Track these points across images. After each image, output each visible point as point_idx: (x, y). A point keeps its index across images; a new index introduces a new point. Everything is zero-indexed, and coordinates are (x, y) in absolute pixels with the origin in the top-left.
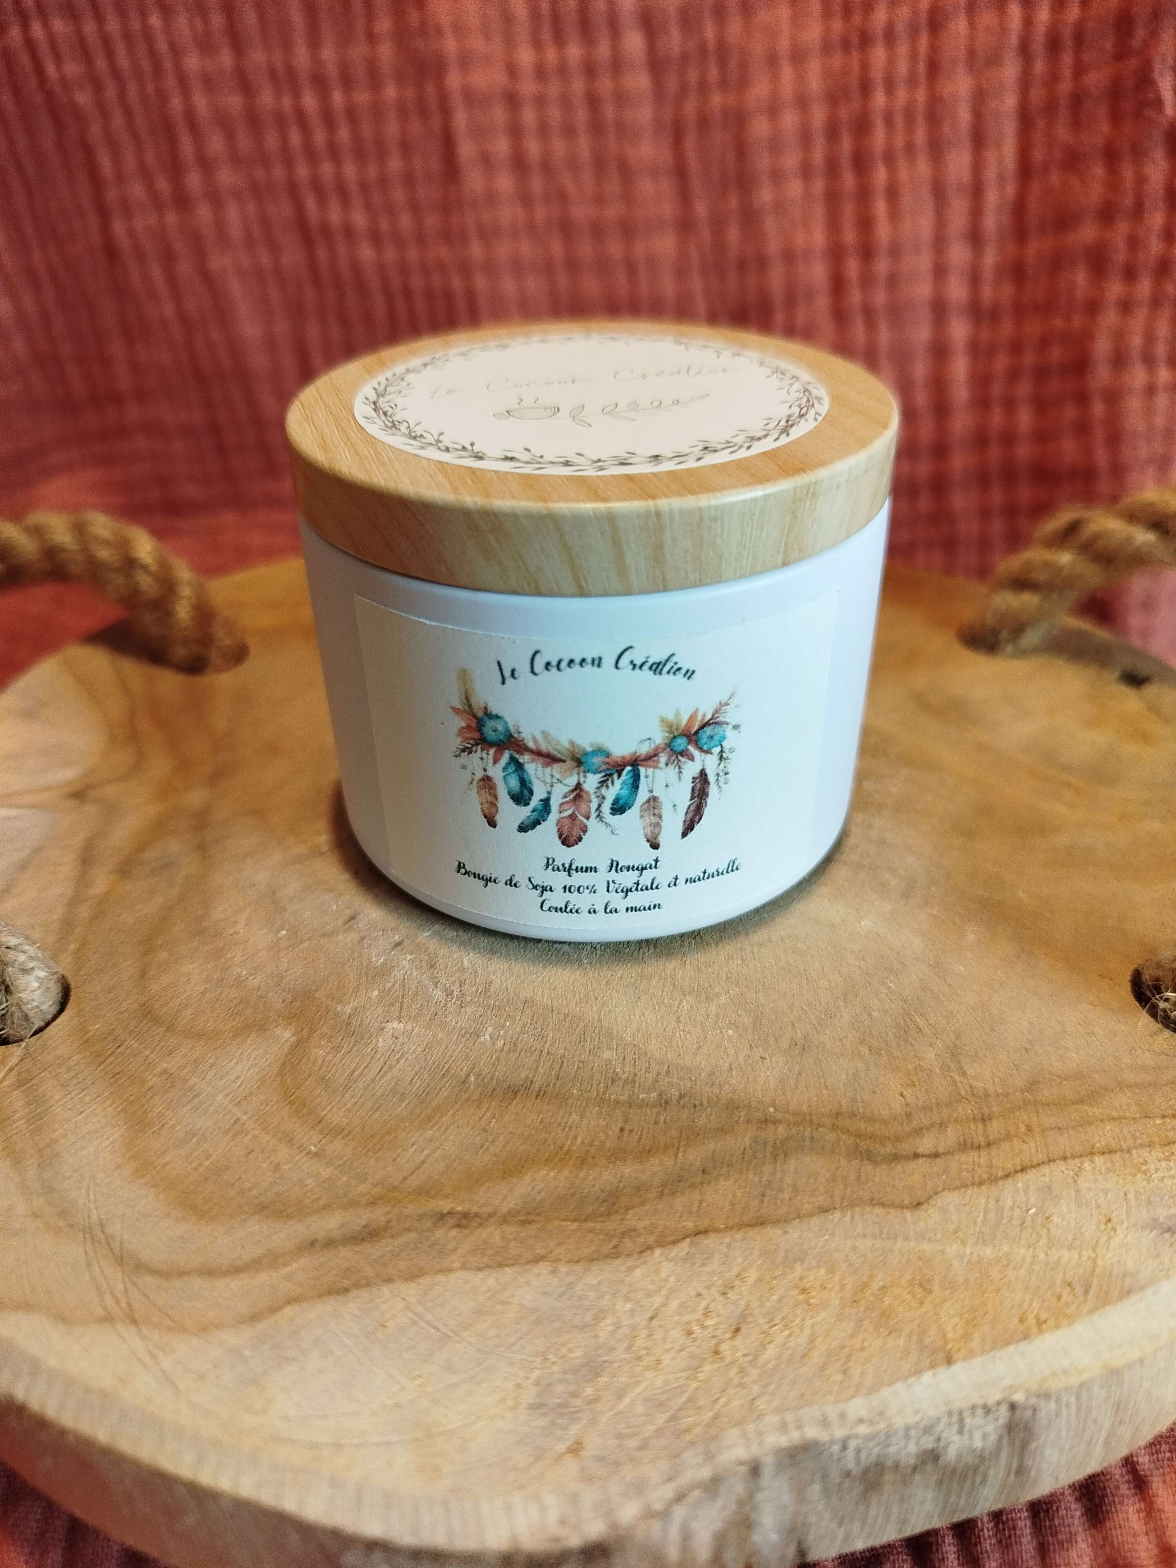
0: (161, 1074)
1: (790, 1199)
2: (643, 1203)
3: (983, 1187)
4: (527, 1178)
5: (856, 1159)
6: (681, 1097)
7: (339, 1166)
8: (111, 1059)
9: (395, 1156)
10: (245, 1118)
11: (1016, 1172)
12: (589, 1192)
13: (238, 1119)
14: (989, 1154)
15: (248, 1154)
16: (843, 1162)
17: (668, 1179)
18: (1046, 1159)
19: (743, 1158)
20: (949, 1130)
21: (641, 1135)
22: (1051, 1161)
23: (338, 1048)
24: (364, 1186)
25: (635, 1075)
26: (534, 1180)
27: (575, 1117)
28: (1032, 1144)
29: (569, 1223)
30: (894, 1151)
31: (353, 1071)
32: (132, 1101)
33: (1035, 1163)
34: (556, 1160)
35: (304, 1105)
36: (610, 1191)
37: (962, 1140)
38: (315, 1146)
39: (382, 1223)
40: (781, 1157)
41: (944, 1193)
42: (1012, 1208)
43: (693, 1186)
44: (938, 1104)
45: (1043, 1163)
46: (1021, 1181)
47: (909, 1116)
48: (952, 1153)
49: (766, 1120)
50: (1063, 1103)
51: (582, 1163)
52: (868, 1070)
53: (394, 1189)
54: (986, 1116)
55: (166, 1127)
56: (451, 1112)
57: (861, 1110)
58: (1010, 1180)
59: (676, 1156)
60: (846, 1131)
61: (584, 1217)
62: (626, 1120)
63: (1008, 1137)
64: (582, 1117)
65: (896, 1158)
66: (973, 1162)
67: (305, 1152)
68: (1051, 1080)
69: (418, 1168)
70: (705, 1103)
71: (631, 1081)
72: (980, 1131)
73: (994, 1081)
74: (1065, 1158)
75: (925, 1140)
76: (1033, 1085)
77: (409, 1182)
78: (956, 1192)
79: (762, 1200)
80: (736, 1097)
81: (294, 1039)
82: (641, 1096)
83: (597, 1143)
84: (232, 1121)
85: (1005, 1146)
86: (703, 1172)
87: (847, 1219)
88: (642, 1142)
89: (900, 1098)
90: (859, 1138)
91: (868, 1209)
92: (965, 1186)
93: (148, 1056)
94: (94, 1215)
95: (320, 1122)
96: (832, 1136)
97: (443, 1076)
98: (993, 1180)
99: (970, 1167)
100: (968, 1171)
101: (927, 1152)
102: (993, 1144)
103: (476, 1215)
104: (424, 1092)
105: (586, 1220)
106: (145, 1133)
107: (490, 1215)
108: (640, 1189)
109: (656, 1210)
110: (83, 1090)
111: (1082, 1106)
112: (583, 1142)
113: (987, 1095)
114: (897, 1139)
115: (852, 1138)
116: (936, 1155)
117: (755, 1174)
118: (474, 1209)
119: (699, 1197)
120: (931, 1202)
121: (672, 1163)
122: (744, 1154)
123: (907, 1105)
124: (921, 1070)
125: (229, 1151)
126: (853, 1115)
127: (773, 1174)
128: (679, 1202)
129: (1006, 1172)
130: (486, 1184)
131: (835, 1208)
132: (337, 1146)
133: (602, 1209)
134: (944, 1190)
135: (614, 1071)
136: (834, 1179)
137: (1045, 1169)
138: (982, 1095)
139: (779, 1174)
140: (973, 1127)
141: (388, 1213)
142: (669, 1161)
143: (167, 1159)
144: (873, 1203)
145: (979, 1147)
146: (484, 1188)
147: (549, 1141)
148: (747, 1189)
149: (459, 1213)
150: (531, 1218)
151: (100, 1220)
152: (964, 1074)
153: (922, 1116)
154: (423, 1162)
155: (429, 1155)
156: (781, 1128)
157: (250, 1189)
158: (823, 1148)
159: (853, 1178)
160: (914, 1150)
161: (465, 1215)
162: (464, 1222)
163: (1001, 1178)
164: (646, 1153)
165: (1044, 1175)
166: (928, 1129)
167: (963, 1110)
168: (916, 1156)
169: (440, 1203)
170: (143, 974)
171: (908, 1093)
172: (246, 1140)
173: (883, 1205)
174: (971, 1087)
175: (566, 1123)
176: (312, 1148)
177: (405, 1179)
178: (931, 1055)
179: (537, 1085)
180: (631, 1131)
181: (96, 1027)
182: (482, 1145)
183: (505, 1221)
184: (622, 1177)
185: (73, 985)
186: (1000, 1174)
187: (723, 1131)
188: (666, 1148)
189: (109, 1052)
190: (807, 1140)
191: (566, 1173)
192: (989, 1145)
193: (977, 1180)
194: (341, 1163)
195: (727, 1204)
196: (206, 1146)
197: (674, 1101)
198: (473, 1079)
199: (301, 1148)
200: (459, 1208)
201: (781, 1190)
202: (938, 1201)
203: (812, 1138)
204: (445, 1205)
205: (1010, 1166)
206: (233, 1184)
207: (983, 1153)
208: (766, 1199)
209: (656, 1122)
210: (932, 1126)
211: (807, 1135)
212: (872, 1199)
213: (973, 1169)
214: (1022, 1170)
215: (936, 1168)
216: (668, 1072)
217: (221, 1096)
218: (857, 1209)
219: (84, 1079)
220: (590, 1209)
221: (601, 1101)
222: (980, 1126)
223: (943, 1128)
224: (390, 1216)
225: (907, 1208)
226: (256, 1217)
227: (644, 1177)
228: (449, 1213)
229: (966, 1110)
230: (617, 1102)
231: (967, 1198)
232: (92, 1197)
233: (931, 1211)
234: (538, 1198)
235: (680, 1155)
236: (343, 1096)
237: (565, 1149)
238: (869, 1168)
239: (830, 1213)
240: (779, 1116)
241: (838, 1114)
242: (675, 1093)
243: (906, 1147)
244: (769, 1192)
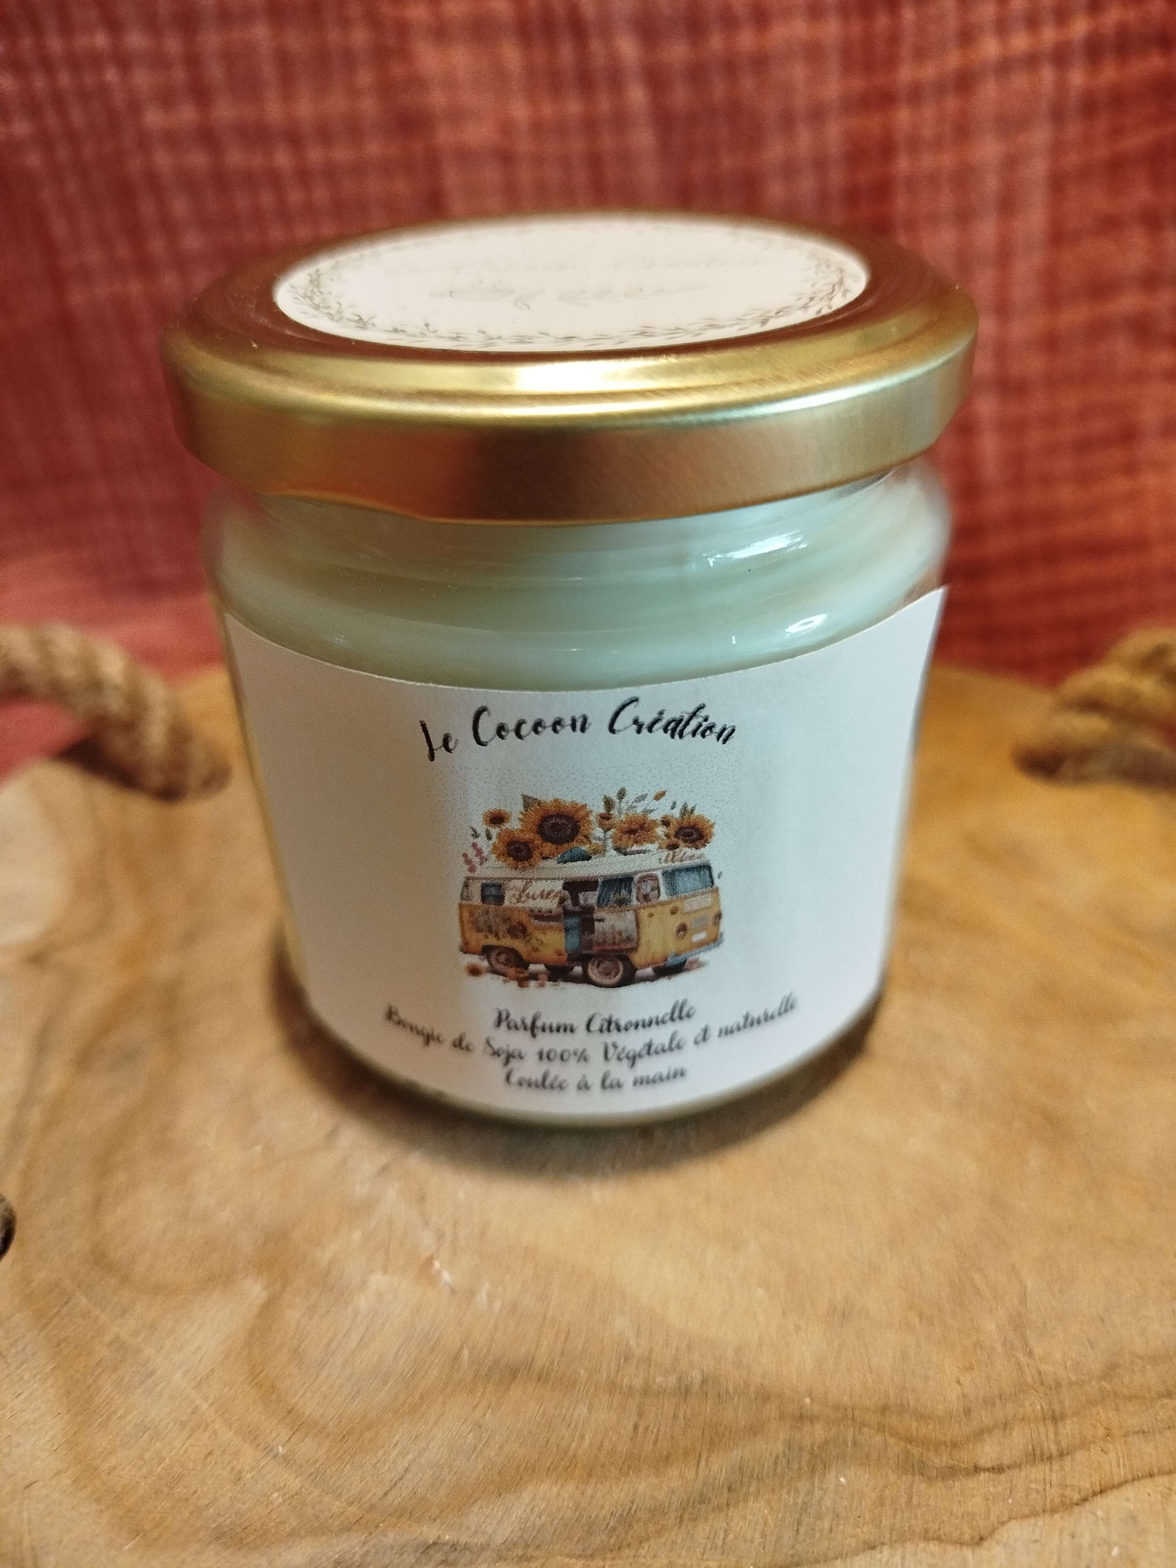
0: (111, 1343)
1: (831, 1530)
2: (659, 1533)
3: (1057, 1516)
4: (526, 1496)
5: (906, 1472)
6: (704, 1381)
7: (311, 1474)
8: (55, 1321)
9: (374, 1461)
10: (205, 1406)
11: (1095, 1494)
12: (597, 1516)
13: (196, 1408)
14: (1062, 1468)
15: (206, 1457)
16: (892, 1477)
17: (689, 1499)
18: (1130, 1477)
19: (775, 1469)
20: (1014, 1433)
21: (658, 1434)
22: (1135, 1479)
23: (312, 1310)
24: (337, 1503)
25: (651, 1351)
26: (533, 1499)
27: (583, 1410)
28: (1113, 1455)
29: (573, 1561)
30: (951, 1462)
31: (331, 1340)
32: (77, 1381)
33: (1116, 1483)
34: (560, 1469)
35: (273, 1387)
36: (622, 1515)
37: (1030, 1447)
38: (283, 1446)
39: (357, 1557)
40: (820, 1467)
41: (1011, 1524)
42: (1091, 1547)
43: (719, 1509)
44: (1001, 1397)
45: (1126, 1482)
46: (1101, 1505)
47: (967, 1412)
48: (1018, 1466)
49: (801, 1417)
50: (1147, 1395)
51: (590, 1475)
52: (918, 1346)
53: (372, 1508)
54: (1057, 1414)
55: (115, 1417)
56: (441, 1398)
57: (912, 1403)
58: (1088, 1505)
59: (698, 1465)
60: (896, 1434)
61: (590, 1551)
62: (640, 1415)
63: (1084, 1444)
64: (591, 1407)
65: (951, 1472)
66: (1045, 1479)
67: (272, 1455)
68: (1132, 1362)
69: (401, 1479)
70: (731, 1390)
71: (647, 1360)
72: (1052, 1435)
73: (1065, 1363)
74: (1151, 1475)
75: (987, 1449)
76: (1110, 1370)
77: (390, 1498)
78: (1025, 1523)
79: (797, 1530)
80: (766, 1382)
81: (264, 1295)
82: (657, 1380)
83: (606, 1445)
84: (189, 1411)
85: (1080, 1456)
86: (729, 1490)
87: (898, 1558)
88: (659, 1443)
89: (958, 1386)
90: (910, 1443)
91: (922, 1545)
92: (1034, 1514)
93: (98, 1317)
94: (26, 1543)
95: (290, 1412)
96: (878, 1439)
97: (433, 1349)
98: (1068, 1506)
99: (1040, 1488)
100: (1038, 1492)
101: (988, 1466)
102: (1068, 1454)
103: (466, 1547)
104: (410, 1370)
105: (592, 1556)
106: (90, 1426)
107: (483, 1548)
108: (657, 1512)
109: (674, 1542)
110: (22, 1364)
111: (1168, 1401)
112: (591, 1443)
113: (1058, 1385)
114: (955, 1445)
115: (902, 1444)
116: (998, 1470)
117: (788, 1493)
118: (464, 1539)
119: (725, 1525)
120: (997, 1536)
121: (694, 1476)
122: (776, 1463)
123: (965, 1396)
124: (981, 1348)
125: (186, 1452)
126: (902, 1409)
127: (810, 1493)
128: (702, 1531)
129: (1083, 1494)
130: (479, 1503)
131: (883, 1544)
132: (307, 1447)
133: (612, 1541)
134: (1010, 1519)
135: (627, 1345)
136: (881, 1501)
137: (1128, 1491)
138: (1052, 1384)
139: (818, 1493)
140: (1042, 1429)
141: (364, 1544)
142: (690, 1474)
143: (113, 1462)
144: (927, 1536)
145: (1050, 1458)
146: (476, 1509)
147: (552, 1440)
148: (780, 1515)
149: (446, 1544)
150: (530, 1551)
151: (33, 1548)
152: (1030, 1354)
153: (983, 1413)
154: (407, 1470)
155: (414, 1460)
156: (819, 1427)
157: (207, 1506)
158: (868, 1456)
159: (903, 1500)
160: (974, 1461)
161: (454, 1546)
162: (452, 1557)
163: (1077, 1504)
164: (664, 1460)
165: (1128, 1500)
166: (990, 1431)
167: (1030, 1405)
168: (977, 1469)
169: (425, 1528)
170: (97, 1203)
171: (966, 1379)
172: (207, 1434)
173: (939, 1539)
174: (1040, 1374)
175: (572, 1415)
176: (280, 1449)
177: (386, 1494)
178: (990, 1327)
179: (539, 1363)
180: (646, 1429)
181: (41, 1276)
182: (475, 1447)
183: (500, 1558)
184: (635, 1493)
185: (19, 1216)
186: (1076, 1497)
187: (754, 1430)
188: (686, 1453)
189: (56, 1310)
190: (849, 1444)
191: (571, 1487)
192: (1061, 1455)
193: (1048, 1507)
194: (312, 1470)
195: (757, 1536)
196: (158, 1444)
197: (696, 1387)
198: (466, 1352)
199: (268, 1449)
200: (447, 1537)
201: (819, 1517)
202: (1003, 1534)
203: (855, 1443)
204: (430, 1532)
205: (1088, 1486)
206: (187, 1500)
207: (1056, 1467)
208: (802, 1530)
209: (675, 1416)
210: (995, 1426)
211: (850, 1438)
212: (927, 1531)
213: (1044, 1489)
214: (1101, 1492)
215: (1000, 1488)
216: (689, 1347)
217: (178, 1376)
218: (909, 1545)
219: (23, 1349)
220: (597, 1540)
221: (613, 1386)
222: (1051, 1428)
223: (1007, 1431)
224: (365, 1548)
225: (968, 1545)
226: (212, 1546)
227: (661, 1496)
228: (435, 1544)
229: (1034, 1404)
230: (630, 1388)
231: (1038, 1531)
232: (25, 1515)
233: (997, 1550)
234: (538, 1523)
235: (703, 1463)
236: (317, 1376)
237: (570, 1453)
238: (923, 1486)
239: (878, 1550)
240: (816, 1409)
241: (884, 1409)
242: (696, 1376)
243: (965, 1457)
244: (805, 1520)
